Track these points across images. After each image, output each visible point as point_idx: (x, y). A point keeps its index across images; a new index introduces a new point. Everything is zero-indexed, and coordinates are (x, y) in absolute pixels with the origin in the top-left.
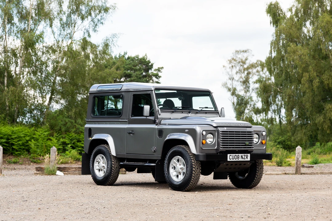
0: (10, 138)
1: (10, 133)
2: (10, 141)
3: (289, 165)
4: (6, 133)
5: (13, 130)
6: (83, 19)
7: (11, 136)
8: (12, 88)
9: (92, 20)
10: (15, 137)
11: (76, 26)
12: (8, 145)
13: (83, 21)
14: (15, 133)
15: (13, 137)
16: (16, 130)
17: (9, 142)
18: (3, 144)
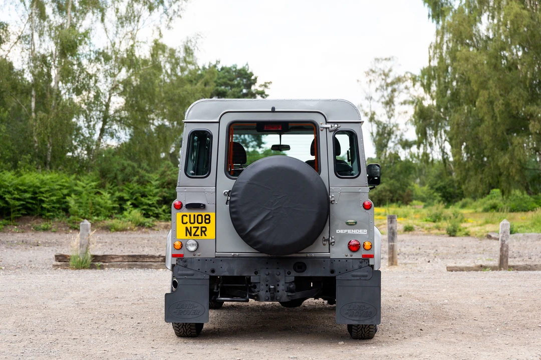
0: (37, 191)
1: (38, 184)
2: (37, 195)
3: (467, 234)
4: (31, 184)
5: (42, 179)
6: (151, 9)
7: (39, 188)
8: (41, 114)
9: (166, 12)
10: (46, 189)
11: (141, 20)
12: (34, 202)
13: (151, 13)
14: (45, 184)
15: (42, 190)
16: (48, 180)
17: (37, 197)
18: (27, 200)
